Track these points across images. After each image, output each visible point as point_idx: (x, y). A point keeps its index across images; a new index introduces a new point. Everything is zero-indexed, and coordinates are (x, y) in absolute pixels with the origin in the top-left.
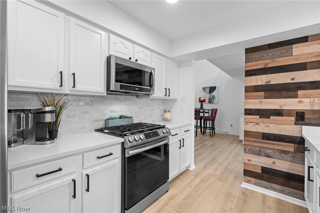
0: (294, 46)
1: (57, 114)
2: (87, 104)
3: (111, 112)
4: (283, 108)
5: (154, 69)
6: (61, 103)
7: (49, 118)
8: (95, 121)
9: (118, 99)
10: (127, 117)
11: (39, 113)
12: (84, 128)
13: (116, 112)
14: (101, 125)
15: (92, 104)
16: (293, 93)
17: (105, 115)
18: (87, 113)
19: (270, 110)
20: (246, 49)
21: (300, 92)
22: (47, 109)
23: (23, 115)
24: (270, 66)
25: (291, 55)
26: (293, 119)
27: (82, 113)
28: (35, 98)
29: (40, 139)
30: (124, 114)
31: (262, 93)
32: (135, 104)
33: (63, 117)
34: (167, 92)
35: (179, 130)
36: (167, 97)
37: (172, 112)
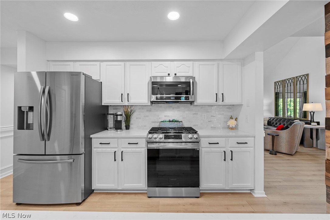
2: (147, 111)
3: (165, 116)
5: (194, 78)
8: (153, 122)
9: (171, 107)
11: (116, 115)
13: (169, 117)
17: (160, 118)
18: (148, 116)
22: (118, 113)
27: (144, 116)
29: (117, 129)
30: (176, 119)
32: (188, 110)
34: (220, 97)
35: (224, 139)
36: (220, 102)
37: (239, 120)
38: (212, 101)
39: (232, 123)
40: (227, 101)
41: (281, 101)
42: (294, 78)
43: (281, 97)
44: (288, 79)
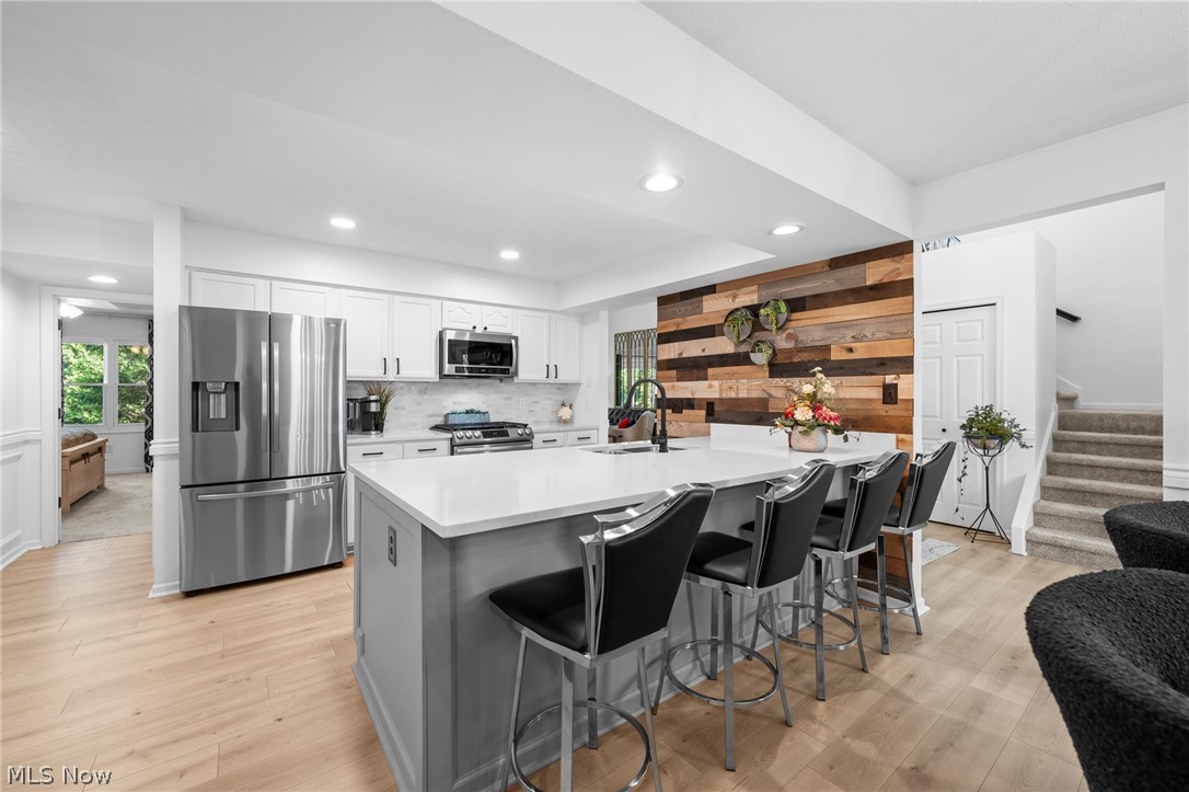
0: (705, 298)
1: (383, 404)
2: (420, 392)
3: (455, 404)
4: (696, 396)
5: (516, 338)
6: (386, 392)
7: (374, 408)
8: (433, 416)
9: (466, 384)
10: (479, 412)
11: (365, 402)
12: (414, 424)
14: (440, 421)
15: (425, 393)
16: (701, 373)
18: (420, 404)
19: (682, 400)
20: (659, 298)
21: (711, 371)
22: (373, 398)
23: (351, 404)
24: (683, 327)
25: (701, 313)
26: (703, 412)
27: (413, 404)
28: (362, 386)
29: (366, 430)
31: (674, 373)
32: (496, 392)
33: (389, 409)
34: (552, 370)
35: (562, 434)
36: (552, 379)
37: (575, 406)
38: (540, 376)
39: (565, 413)
40: (562, 378)
41: (624, 371)
42: (644, 331)
43: (626, 365)
44: (635, 332)
